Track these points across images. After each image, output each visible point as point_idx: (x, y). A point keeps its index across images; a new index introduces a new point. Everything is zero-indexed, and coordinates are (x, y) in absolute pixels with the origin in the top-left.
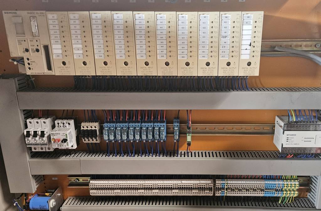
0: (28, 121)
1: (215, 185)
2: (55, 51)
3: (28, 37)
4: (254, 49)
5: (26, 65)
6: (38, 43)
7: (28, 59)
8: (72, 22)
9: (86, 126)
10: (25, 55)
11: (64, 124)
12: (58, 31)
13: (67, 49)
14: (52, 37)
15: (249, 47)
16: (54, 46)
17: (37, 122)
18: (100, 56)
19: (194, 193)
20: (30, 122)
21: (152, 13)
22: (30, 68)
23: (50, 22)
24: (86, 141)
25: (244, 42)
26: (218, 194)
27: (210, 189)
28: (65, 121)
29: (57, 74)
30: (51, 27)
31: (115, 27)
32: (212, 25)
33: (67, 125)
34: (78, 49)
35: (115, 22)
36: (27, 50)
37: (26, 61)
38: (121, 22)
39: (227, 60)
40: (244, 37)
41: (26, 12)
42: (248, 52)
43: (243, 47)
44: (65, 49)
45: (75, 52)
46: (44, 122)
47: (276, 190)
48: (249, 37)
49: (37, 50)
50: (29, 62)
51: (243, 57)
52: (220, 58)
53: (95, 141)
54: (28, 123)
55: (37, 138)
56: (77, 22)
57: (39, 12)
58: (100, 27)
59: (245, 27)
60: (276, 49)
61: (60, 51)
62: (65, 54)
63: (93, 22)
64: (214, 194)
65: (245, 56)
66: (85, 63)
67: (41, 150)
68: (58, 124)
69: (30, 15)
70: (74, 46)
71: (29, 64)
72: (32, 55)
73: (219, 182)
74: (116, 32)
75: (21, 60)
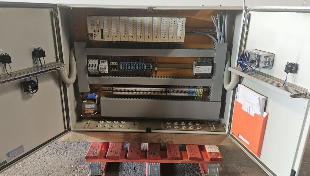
0: (89, 60)
1: (167, 90)
2: (105, 32)
3: (96, 26)
4: (182, 32)
5: (94, 37)
6: (99, 28)
7: (94, 34)
8: (112, 20)
9: (112, 63)
10: (94, 33)
11: (104, 62)
12: (107, 24)
13: (110, 31)
14: (105, 26)
15: (180, 31)
16: (105, 30)
17: (93, 61)
18: (122, 34)
19: (158, 94)
20: (90, 61)
21: (143, 18)
22: (95, 38)
23: (104, 20)
24: (112, 70)
25: (178, 29)
26: (168, 94)
27: (165, 92)
28: (104, 61)
29: (106, 40)
30: (104, 22)
31: (129, 23)
32: (166, 22)
33: (105, 62)
34: (114, 31)
35: (129, 21)
36: (94, 31)
37: (94, 35)
38: (132, 21)
39: (172, 36)
40: (179, 27)
41: (95, 16)
42: (180, 33)
43: (178, 31)
44: (109, 31)
45: (113, 32)
46: (96, 61)
47: (194, 93)
48: (180, 27)
49: (98, 31)
50: (95, 35)
51: (178, 35)
52: (169, 35)
53: (116, 70)
54: (89, 61)
55: (93, 67)
56: (115, 20)
57: (100, 16)
58: (123, 23)
59: (179, 23)
60: (193, 32)
61: (107, 32)
62: (109, 32)
63: (121, 21)
64: (167, 94)
65: (179, 35)
66: (116, 36)
67: (93, 73)
68: (101, 62)
69: (97, 17)
70: (113, 30)
71: (95, 36)
72: (96, 33)
73: (169, 89)
74: (129, 25)
75: (92, 35)
